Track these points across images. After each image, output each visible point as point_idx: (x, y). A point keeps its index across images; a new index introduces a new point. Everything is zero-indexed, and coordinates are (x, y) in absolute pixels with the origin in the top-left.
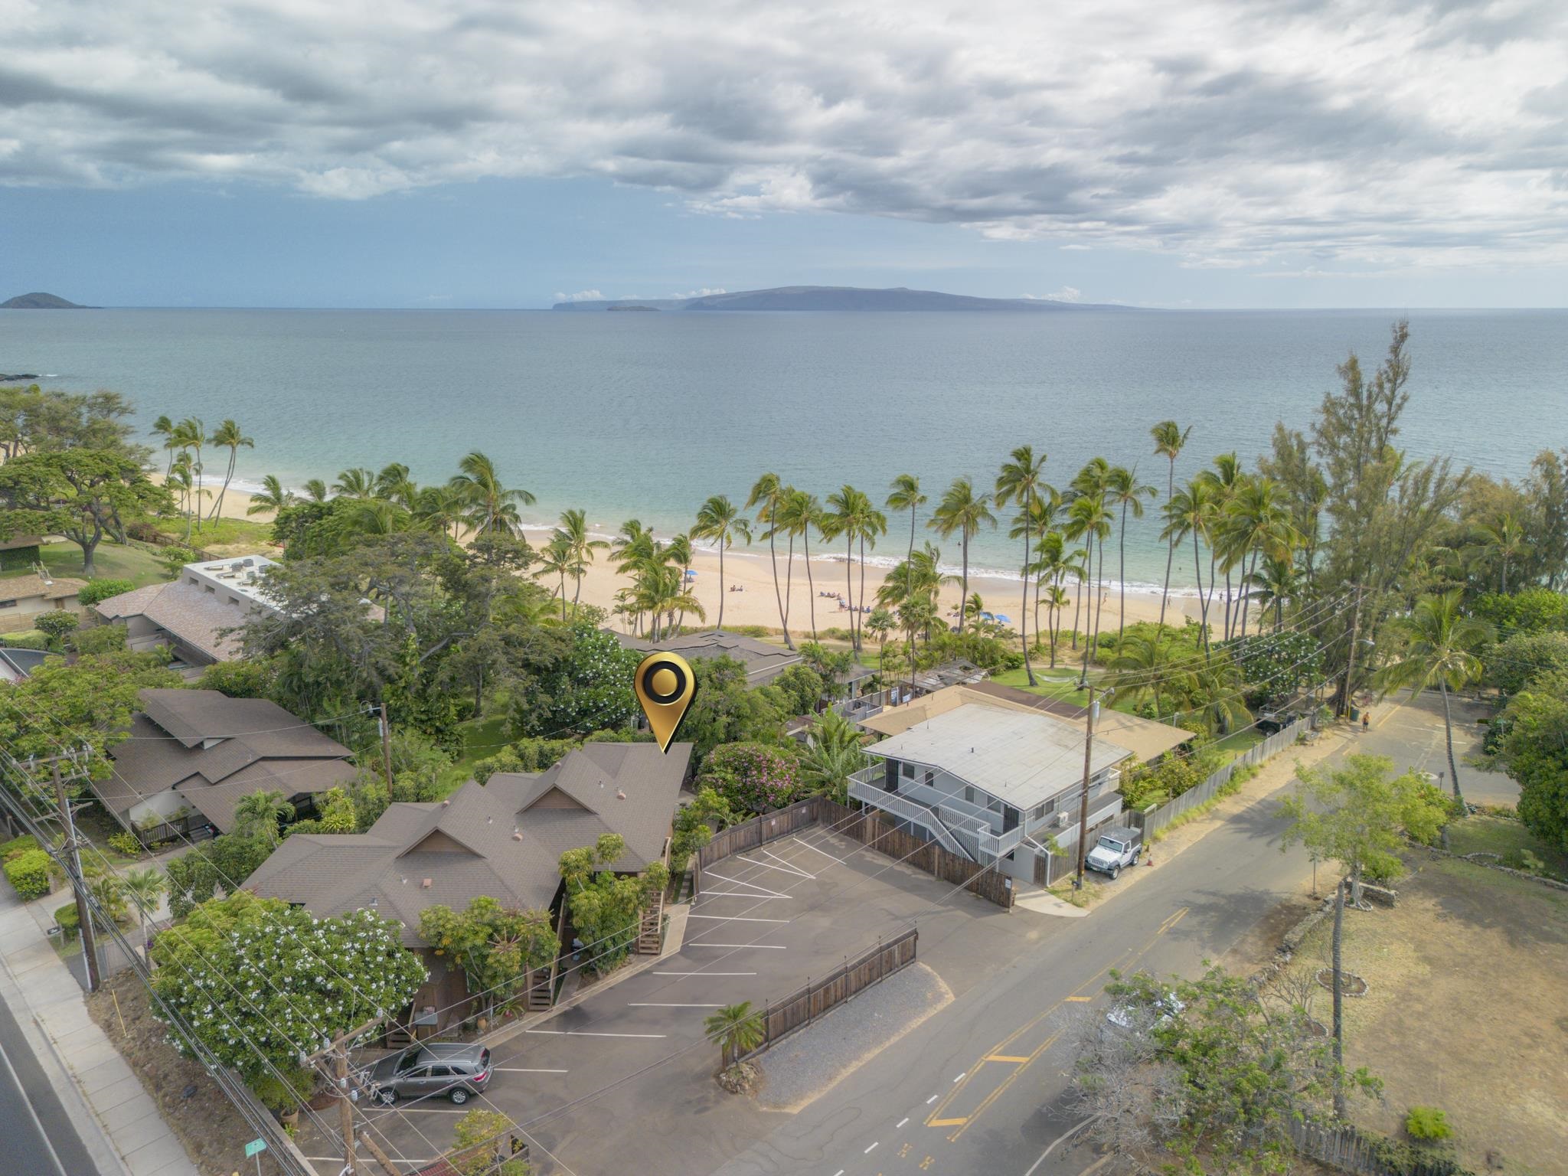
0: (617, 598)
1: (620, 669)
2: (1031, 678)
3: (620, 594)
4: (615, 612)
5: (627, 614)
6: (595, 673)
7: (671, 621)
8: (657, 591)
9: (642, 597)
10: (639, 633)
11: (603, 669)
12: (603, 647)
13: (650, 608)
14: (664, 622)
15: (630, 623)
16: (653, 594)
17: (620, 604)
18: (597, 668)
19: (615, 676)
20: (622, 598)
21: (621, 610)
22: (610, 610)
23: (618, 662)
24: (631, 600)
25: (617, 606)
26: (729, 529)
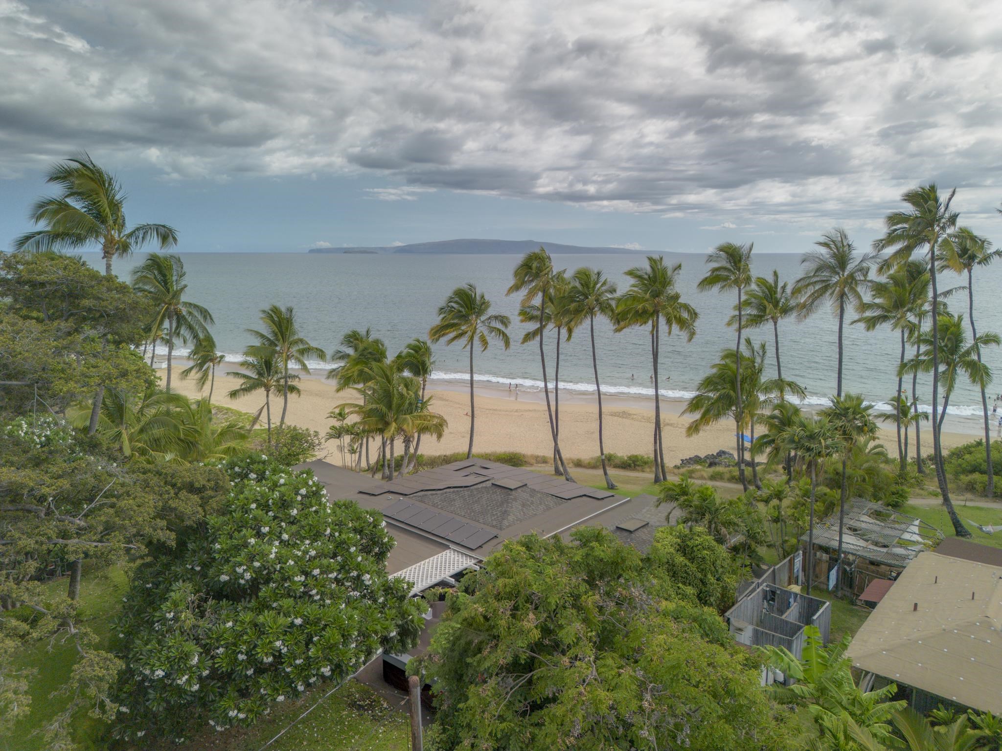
0: (332, 415)
1: (321, 555)
2: (957, 524)
3: (337, 411)
4: (331, 436)
5: (347, 439)
6: (258, 571)
7: (407, 448)
8: (390, 407)
9: (368, 414)
10: (364, 464)
11: (280, 559)
12: (284, 504)
13: (381, 431)
14: (399, 448)
15: (353, 451)
16: (384, 409)
17: (337, 424)
18: (264, 555)
19: (306, 574)
20: (341, 416)
21: (337, 433)
22: (322, 434)
23: (316, 536)
24: (353, 419)
25: (333, 428)
26: (481, 328)
